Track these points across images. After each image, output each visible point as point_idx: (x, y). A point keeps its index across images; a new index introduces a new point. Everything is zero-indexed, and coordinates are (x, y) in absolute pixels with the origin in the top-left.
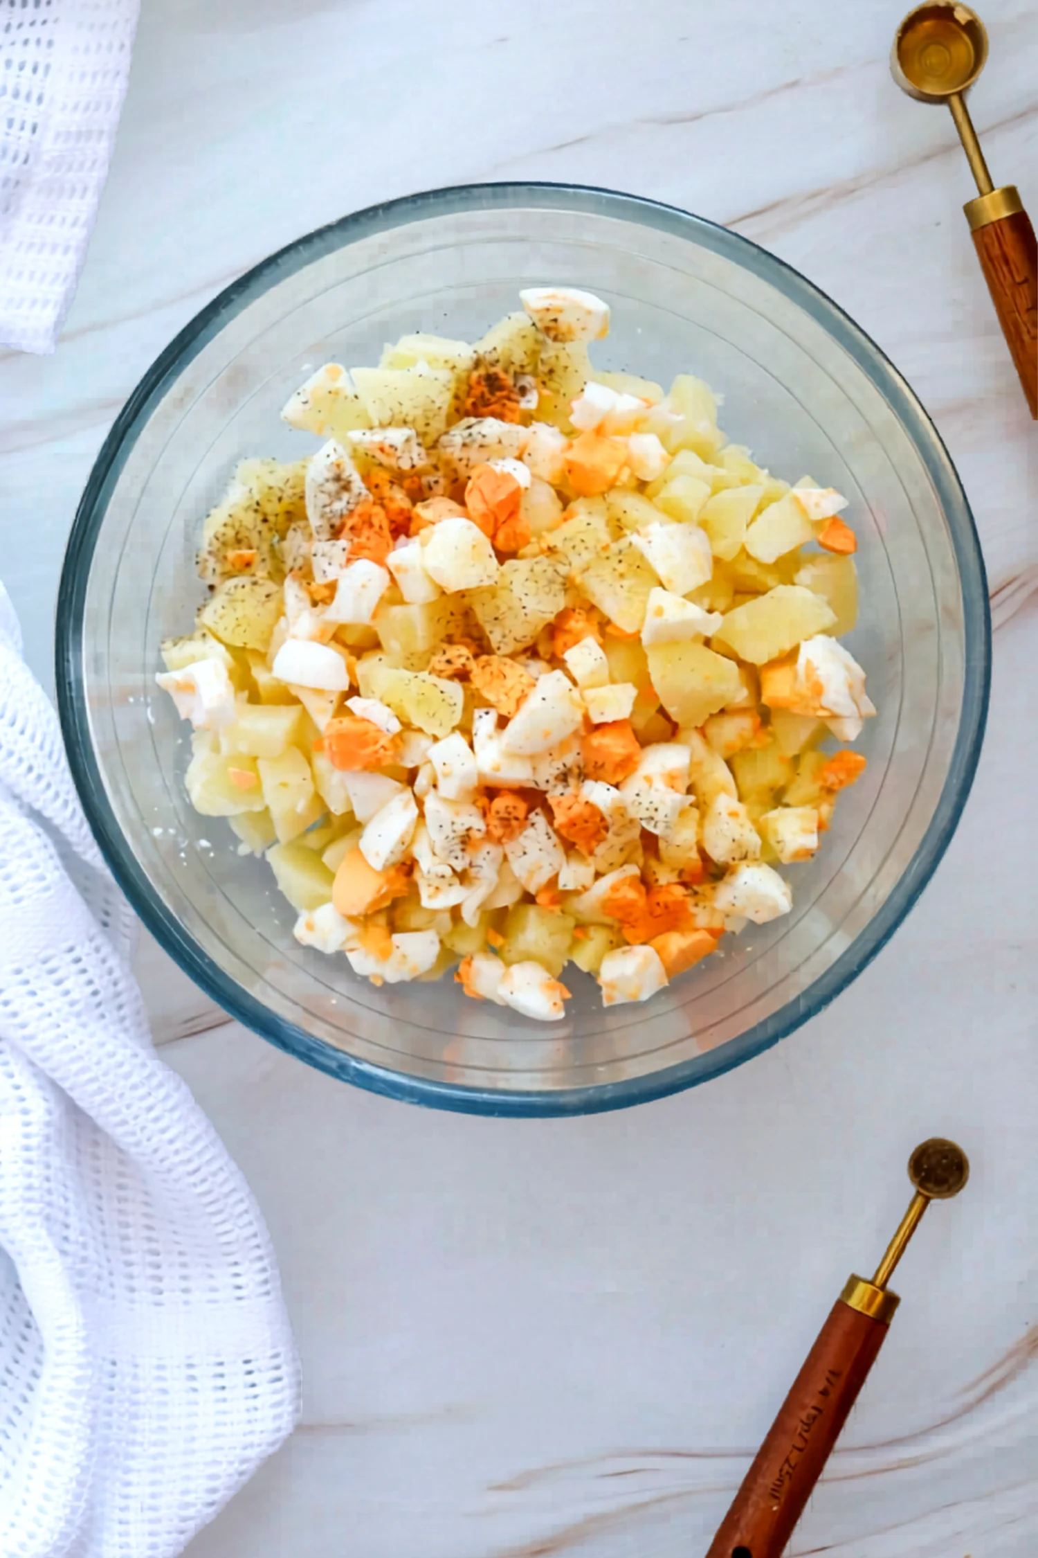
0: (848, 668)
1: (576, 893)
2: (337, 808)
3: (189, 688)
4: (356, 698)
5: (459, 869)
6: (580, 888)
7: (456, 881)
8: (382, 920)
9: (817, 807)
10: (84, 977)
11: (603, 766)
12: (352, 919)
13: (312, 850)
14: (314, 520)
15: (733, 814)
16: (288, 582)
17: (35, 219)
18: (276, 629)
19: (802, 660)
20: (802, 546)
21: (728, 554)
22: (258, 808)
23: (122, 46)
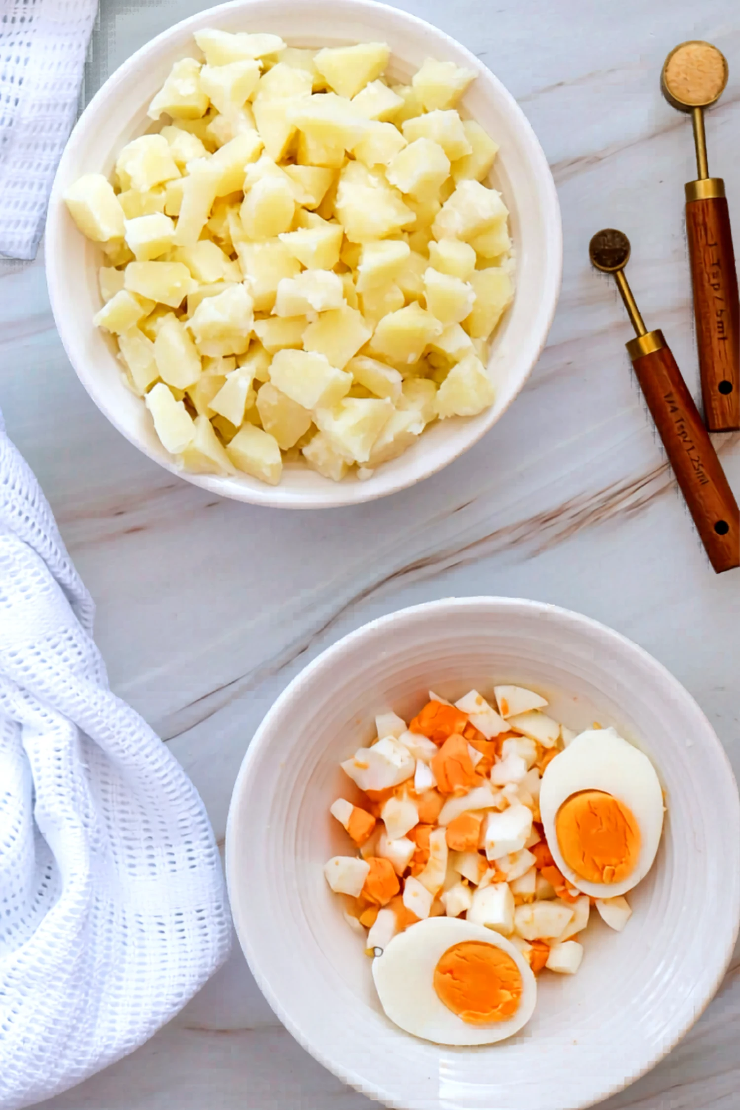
10: (76, 650)
17: (19, 165)
23: (80, 46)
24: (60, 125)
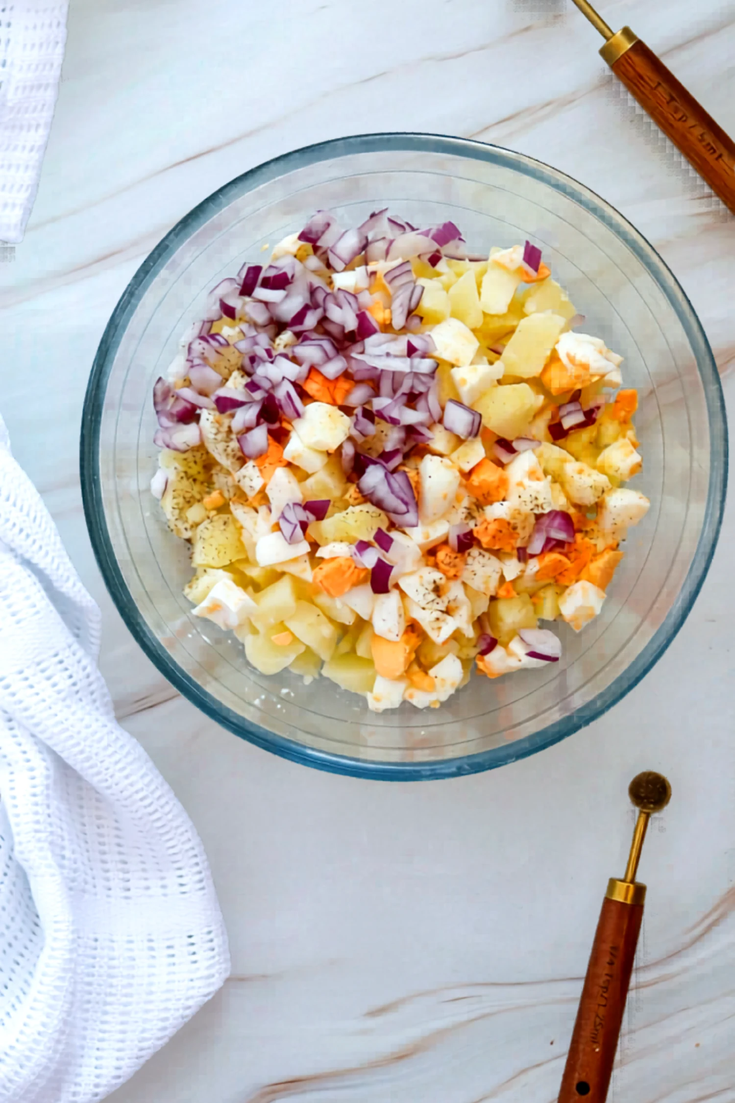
0: (592, 344)
1: (519, 578)
2: (349, 620)
3: (216, 607)
4: (320, 549)
5: (444, 609)
6: (519, 573)
7: (445, 616)
8: (416, 668)
9: (624, 437)
11: (488, 493)
12: (400, 678)
13: (347, 653)
14: (225, 462)
15: (581, 472)
16: (232, 507)
18: (243, 539)
19: (562, 355)
20: (516, 290)
21: (478, 322)
22: (302, 649)
24: (44, 105)
